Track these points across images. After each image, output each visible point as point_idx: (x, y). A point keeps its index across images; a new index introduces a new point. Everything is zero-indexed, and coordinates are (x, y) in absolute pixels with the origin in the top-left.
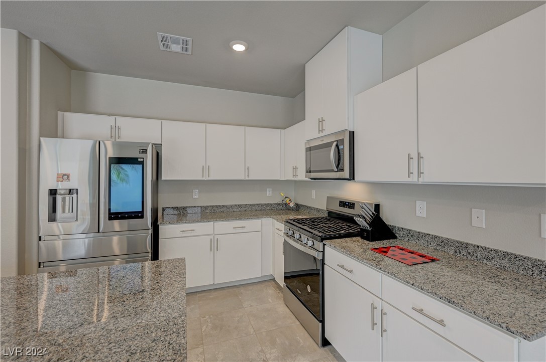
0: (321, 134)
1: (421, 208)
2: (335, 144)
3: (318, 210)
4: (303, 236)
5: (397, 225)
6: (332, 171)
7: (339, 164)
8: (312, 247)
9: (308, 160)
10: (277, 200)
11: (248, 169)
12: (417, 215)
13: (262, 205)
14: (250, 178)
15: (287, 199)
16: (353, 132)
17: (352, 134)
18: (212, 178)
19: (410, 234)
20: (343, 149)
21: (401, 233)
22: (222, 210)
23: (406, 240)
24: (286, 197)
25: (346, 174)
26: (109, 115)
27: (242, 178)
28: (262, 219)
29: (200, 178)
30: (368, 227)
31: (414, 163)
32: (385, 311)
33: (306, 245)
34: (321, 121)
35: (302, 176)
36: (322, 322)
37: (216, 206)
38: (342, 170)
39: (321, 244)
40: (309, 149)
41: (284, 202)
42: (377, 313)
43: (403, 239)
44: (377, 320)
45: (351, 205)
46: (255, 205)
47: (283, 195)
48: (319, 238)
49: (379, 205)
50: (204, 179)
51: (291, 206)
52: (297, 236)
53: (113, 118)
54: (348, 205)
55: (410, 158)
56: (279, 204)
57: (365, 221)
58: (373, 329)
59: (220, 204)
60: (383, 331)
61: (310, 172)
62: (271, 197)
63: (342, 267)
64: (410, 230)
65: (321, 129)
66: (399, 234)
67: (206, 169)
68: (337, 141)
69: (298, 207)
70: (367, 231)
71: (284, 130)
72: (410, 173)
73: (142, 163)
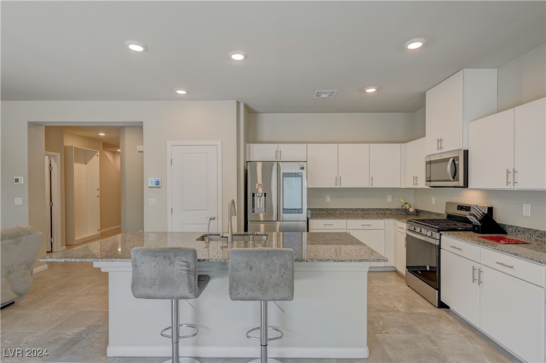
0: (440, 151)
1: (527, 210)
2: (452, 159)
3: (438, 214)
4: (423, 230)
5: (507, 224)
6: (449, 181)
7: (455, 175)
8: (431, 237)
9: (428, 171)
10: (397, 205)
11: (372, 178)
12: (523, 215)
13: (383, 210)
14: (373, 186)
15: (407, 205)
16: (468, 150)
17: (466, 153)
18: (343, 186)
19: (517, 229)
20: (458, 164)
21: (510, 229)
22: (349, 212)
23: (514, 234)
24: (406, 203)
25: (461, 183)
26: (274, 143)
27: (367, 186)
28: (385, 220)
29: (333, 186)
30: (479, 223)
31: (511, 175)
32: (482, 270)
33: (426, 235)
34: (440, 141)
35: (422, 184)
36: (439, 290)
37: (344, 209)
38: (458, 180)
39: (438, 234)
40: (429, 163)
41: (404, 208)
42: (476, 272)
43: (512, 234)
44: (476, 277)
45: (468, 208)
46: (376, 209)
47: (402, 201)
48: (437, 230)
49: (492, 208)
50: (337, 187)
51: (411, 211)
52: (418, 230)
53: (276, 145)
54: (465, 208)
55: (508, 172)
56: (398, 210)
57: (476, 219)
58: (473, 282)
59: (347, 208)
60: (480, 282)
61: (430, 181)
62: (390, 202)
63: (454, 247)
64: (517, 227)
65: (439, 147)
66: (509, 230)
67: (338, 179)
68: (454, 157)
69: (417, 212)
70: (478, 226)
71: (404, 144)
72: (508, 183)
73: (301, 176)
